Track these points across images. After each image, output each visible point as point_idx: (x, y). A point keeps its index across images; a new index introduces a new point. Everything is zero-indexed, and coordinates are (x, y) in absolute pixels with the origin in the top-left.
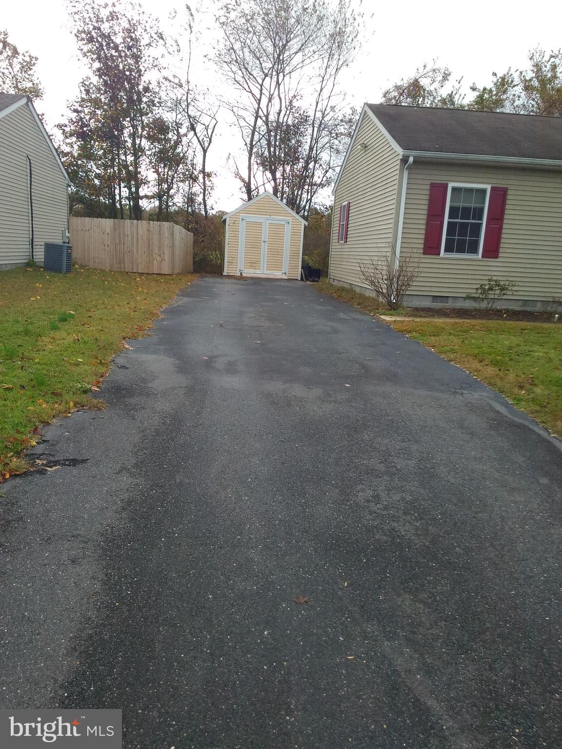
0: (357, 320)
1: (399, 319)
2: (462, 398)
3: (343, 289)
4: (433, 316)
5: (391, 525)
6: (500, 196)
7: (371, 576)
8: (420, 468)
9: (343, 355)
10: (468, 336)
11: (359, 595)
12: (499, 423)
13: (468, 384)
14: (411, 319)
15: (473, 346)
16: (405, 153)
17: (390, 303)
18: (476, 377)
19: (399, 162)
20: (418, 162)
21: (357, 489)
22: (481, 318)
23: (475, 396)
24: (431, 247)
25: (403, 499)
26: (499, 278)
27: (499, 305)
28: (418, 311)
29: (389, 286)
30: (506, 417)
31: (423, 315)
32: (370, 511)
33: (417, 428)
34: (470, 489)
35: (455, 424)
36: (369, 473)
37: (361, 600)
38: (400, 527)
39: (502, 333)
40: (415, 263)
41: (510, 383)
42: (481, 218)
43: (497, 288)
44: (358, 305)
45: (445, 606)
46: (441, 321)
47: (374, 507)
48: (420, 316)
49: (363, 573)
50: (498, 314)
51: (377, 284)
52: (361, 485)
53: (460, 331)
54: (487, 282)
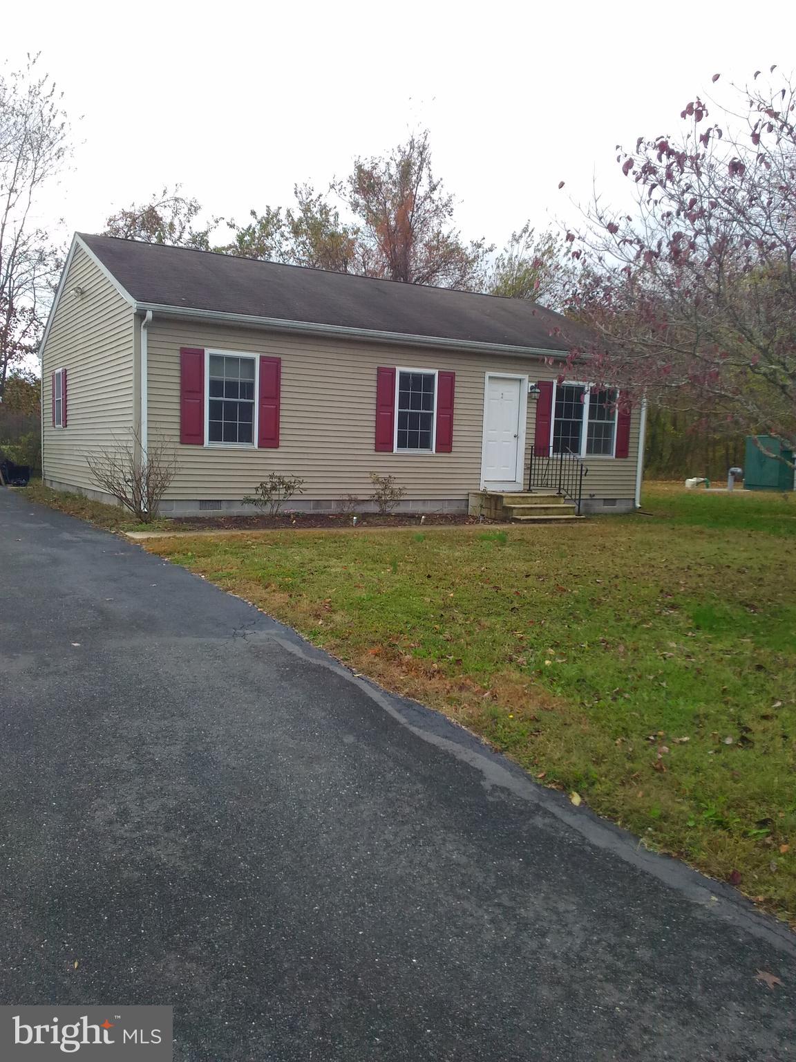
0: (91, 541)
1: (153, 535)
2: (244, 642)
3: (67, 495)
4: (203, 528)
5: (147, 852)
6: (272, 368)
7: (117, 941)
8: (189, 755)
9: (67, 598)
10: (249, 553)
11: (98, 976)
12: (294, 670)
13: (252, 620)
14: (171, 535)
15: (256, 567)
16: (139, 305)
17: (139, 513)
18: (261, 610)
19: (132, 317)
20: (159, 319)
21: (92, 807)
22: (266, 527)
23: (259, 636)
24: (190, 434)
25: (163, 807)
26: (283, 474)
27: (286, 509)
28: (181, 523)
29: (137, 489)
30: (301, 659)
31: (188, 528)
32: (113, 837)
33: (183, 694)
34: (257, 771)
35: (236, 679)
36: (111, 778)
37: (101, 983)
38: (160, 852)
39: (291, 546)
40: (170, 456)
41: (304, 612)
42: (251, 396)
43: (281, 487)
44: (91, 518)
45: (226, 956)
46: (213, 534)
47: (122, 830)
48: (184, 530)
49: (103, 938)
50: (285, 520)
51: (117, 488)
52: (99, 800)
53: (239, 547)
54: (268, 480)
